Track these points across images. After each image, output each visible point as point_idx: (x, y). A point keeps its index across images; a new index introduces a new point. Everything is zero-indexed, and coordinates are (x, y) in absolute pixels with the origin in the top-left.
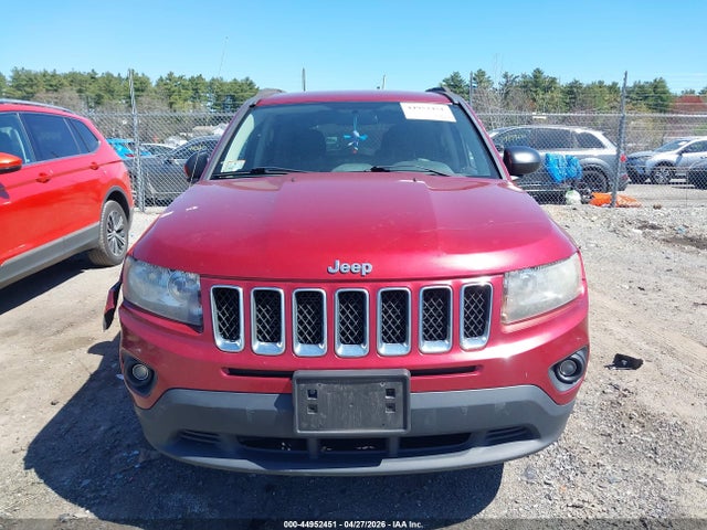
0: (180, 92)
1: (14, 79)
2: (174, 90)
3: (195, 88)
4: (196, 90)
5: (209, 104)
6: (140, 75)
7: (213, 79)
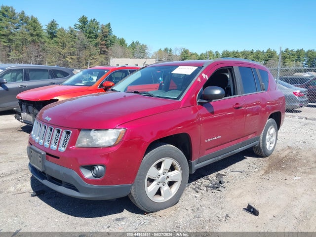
0: (289, 57)
1: (222, 54)
2: (287, 56)
3: (298, 55)
4: (299, 57)
5: (305, 62)
6: (272, 50)
7: (309, 51)
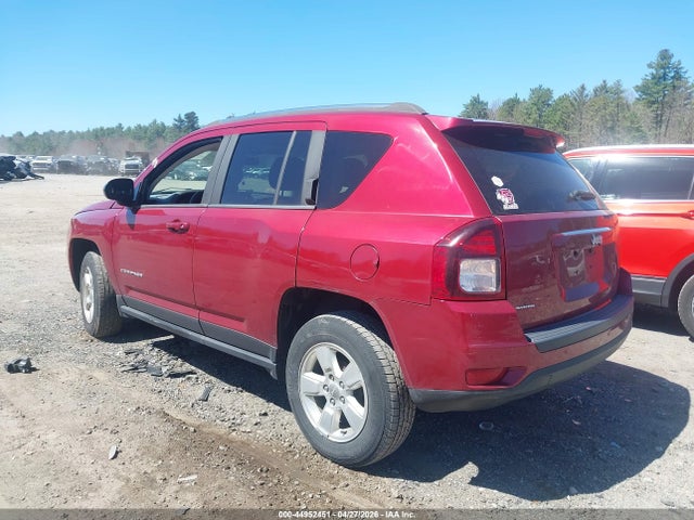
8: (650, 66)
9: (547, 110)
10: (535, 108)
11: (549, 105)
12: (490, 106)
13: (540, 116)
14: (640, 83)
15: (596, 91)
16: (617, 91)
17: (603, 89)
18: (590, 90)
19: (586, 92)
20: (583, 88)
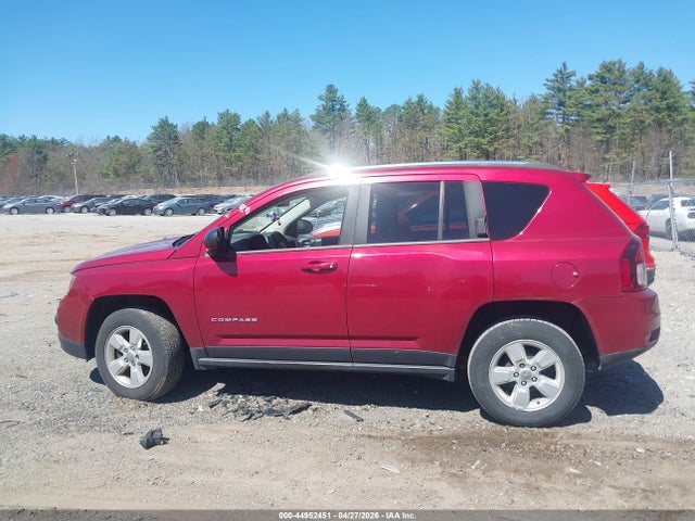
8: (320, 98)
9: (236, 135)
10: (225, 132)
11: (238, 129)
12: (179, 129)
13: (231, 140)
14: (314, 113)
15: (279, 118)
16: (297, 120)
17: (284, 116)
18: (273, 117)
19: (271, 119)
20: (267, 114)
